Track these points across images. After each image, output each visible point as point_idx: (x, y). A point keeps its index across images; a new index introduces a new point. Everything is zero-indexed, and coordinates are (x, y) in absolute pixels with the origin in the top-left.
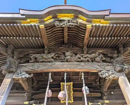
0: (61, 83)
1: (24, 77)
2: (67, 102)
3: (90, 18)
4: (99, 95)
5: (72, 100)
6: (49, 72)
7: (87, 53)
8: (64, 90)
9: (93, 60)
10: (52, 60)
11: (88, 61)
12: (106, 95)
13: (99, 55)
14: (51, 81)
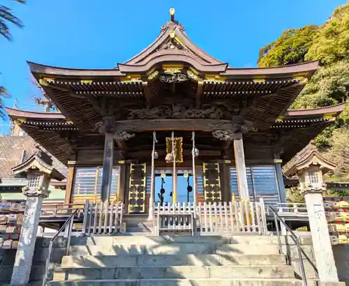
0: (167, 139)
1: (125, 137)
2: (174, 162)
3: (202, 75)
4: (219, 153)
5: (182, 159)
6: (153, 131)
7: (200, 108)
8: (170, 152)
9: (207, 117)
10: (156, 116)
11: (201, 118)
12: (227, 153)
13: (216, 110)
14: (157, 141)
